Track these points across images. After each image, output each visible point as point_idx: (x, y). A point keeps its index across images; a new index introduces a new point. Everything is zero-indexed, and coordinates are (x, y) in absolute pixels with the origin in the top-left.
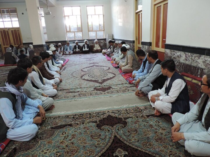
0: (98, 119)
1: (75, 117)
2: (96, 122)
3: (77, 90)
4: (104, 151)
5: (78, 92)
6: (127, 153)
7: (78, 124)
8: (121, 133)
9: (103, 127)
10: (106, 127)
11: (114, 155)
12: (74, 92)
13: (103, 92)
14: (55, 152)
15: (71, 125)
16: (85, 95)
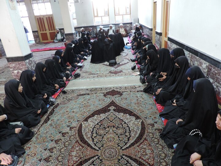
0: (106, 91)
1: (91, 90)
2: (104, 93)
3: (97, 73)
4: (104, 107)
5: (97, 74)
6: (116, 108)
7: (93, 94)
8: (117, 99)
9: (107, 96)
10: (109, 96)
11: (109, 109)
12: (94, 74)
13: (115, 75)
14: (78, 106)
15: (88, 94)
16: (101, 76)
